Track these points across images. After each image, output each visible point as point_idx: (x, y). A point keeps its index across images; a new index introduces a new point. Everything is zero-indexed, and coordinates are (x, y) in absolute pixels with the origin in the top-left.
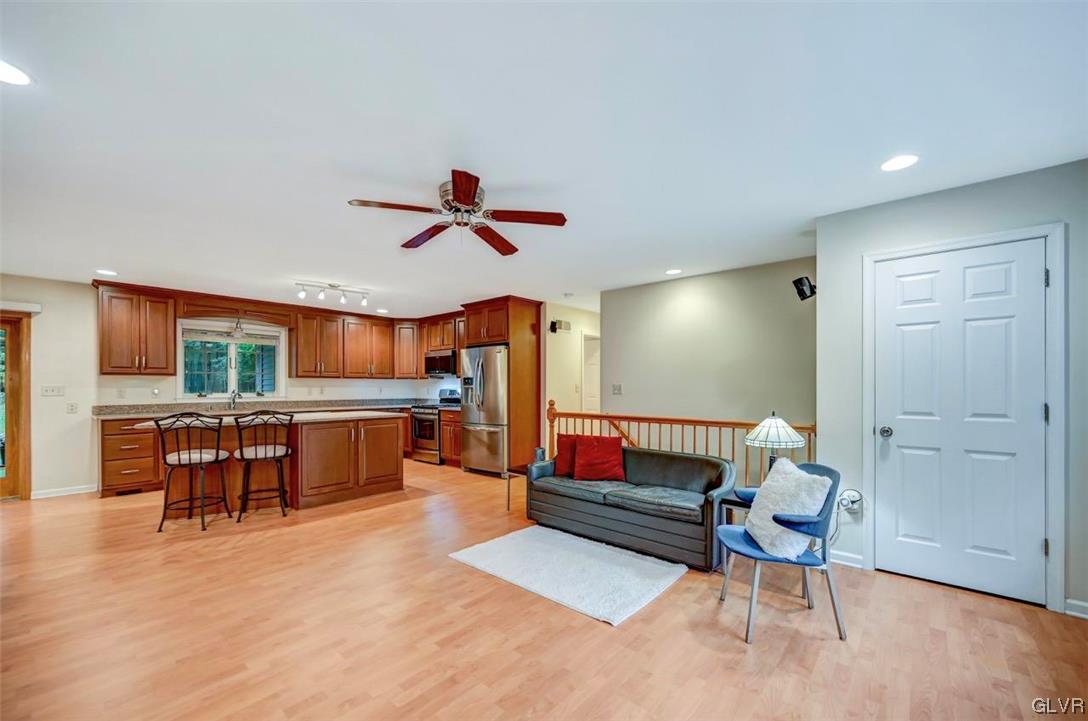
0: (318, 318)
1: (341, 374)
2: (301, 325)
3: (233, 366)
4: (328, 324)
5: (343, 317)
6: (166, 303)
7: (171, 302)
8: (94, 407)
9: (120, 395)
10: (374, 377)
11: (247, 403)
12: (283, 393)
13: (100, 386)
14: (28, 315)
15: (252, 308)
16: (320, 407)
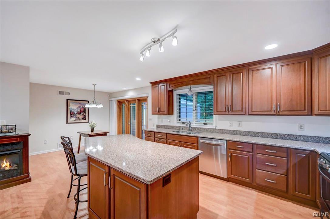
0: (227, 74)
1: (246, 112)
2: (216, 82)
3: (194, 109)
4: (235, 76)
5: (247, 68)
7: (166, 84)
8: (157, 125)
9: (162, 122)
10: (280, 114)
11: (197, 128)
12: (214, 125)
13: (158, 118)
14: (147, 97)
15: (192, 79)
16: (237, 134)
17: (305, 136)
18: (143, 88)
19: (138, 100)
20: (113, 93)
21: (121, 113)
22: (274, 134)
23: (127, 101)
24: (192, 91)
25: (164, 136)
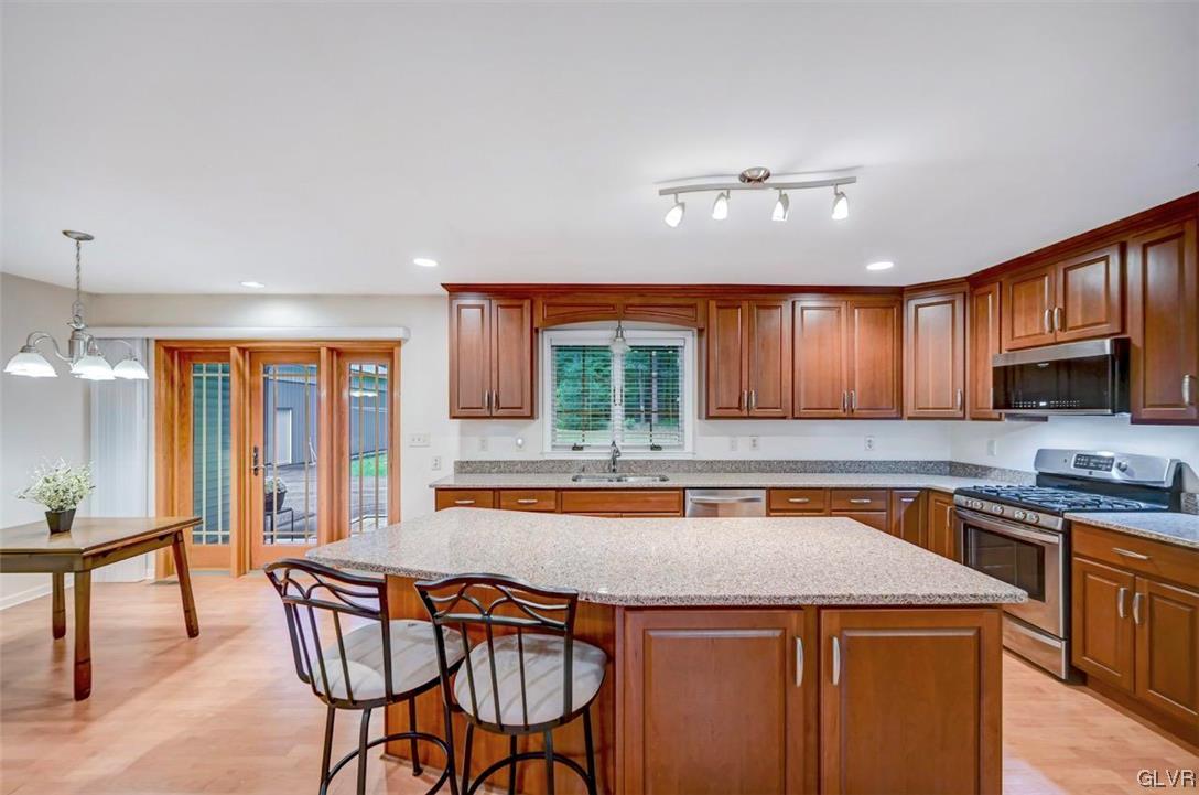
0: (745, 305)
1: (791, 411)
2: (713, 321)
3: (618, 402)
4: (764, 313)
5: (792, 297)
6: (521, 306)
7: (527, 303)
8: (456, 463)
9: (483, 447)
10: (856, 416)
11: (635, 462)
12: (689, 447)
13: (462, 433)
14: (398, 343)
15: (637, 300)
16: (751, 471)
17: (876, 462)
18: (367, 297)
19: (331, 350)
20: (104, 295)
21: (183, 416)
22: (826, 462)
23: (243, 351)
24: (624, 340)
25: (549, 498)
